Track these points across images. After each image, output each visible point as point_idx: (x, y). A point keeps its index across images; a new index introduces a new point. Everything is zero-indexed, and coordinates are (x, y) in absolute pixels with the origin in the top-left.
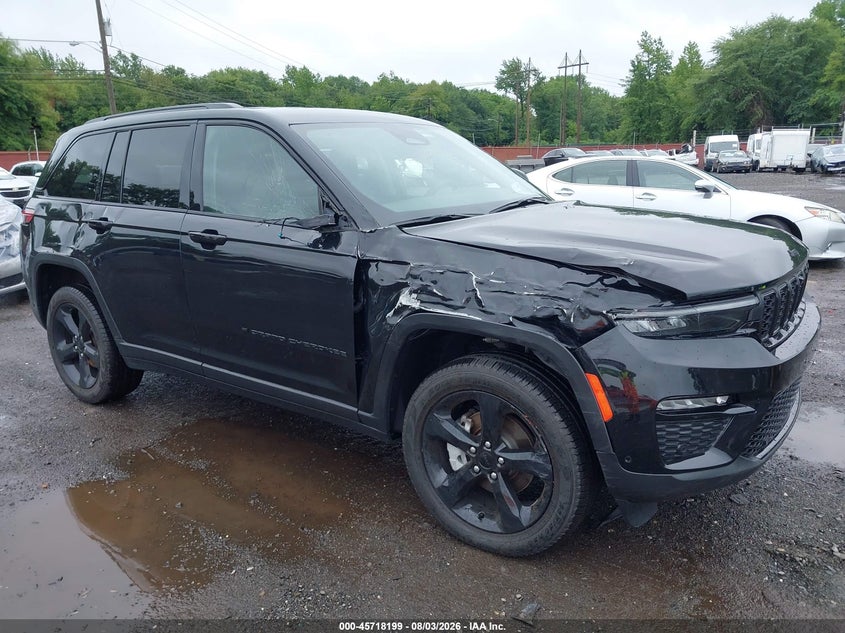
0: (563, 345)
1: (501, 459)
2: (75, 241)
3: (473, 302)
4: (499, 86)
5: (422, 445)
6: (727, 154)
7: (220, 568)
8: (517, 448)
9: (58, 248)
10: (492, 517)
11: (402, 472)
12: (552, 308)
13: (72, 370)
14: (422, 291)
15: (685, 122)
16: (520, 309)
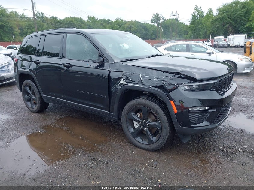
0: (164, 93)
1: (148, 124)
2: (30, 67)
3: (140, 82)
4: (152, 22)
5: (127, 122)
6: (220, 42)
7: (72, 154)
8: (152, 121)
9: (25, 69)
10: (145, 140)
11: (122, 130)
12: (161, 83)
13: (29, 103)
14: (127, 79)
15: (208, 33)
16: (153, 84)
